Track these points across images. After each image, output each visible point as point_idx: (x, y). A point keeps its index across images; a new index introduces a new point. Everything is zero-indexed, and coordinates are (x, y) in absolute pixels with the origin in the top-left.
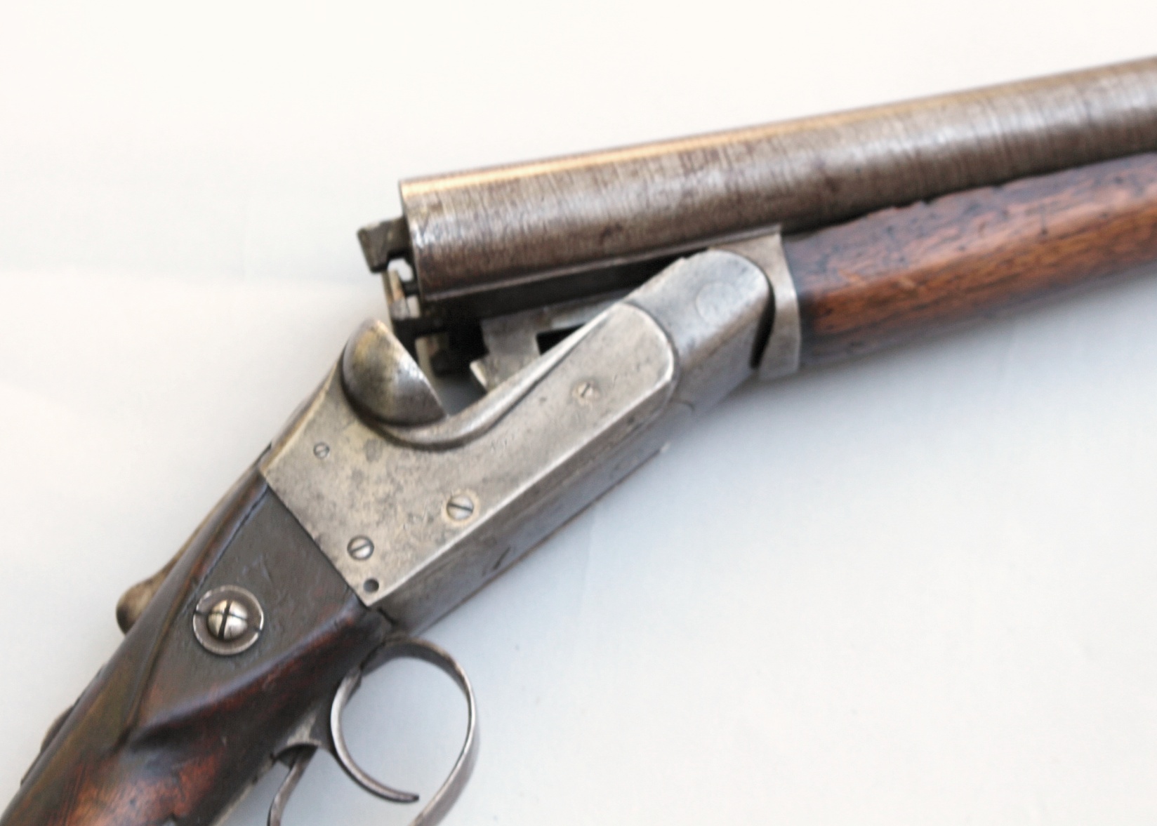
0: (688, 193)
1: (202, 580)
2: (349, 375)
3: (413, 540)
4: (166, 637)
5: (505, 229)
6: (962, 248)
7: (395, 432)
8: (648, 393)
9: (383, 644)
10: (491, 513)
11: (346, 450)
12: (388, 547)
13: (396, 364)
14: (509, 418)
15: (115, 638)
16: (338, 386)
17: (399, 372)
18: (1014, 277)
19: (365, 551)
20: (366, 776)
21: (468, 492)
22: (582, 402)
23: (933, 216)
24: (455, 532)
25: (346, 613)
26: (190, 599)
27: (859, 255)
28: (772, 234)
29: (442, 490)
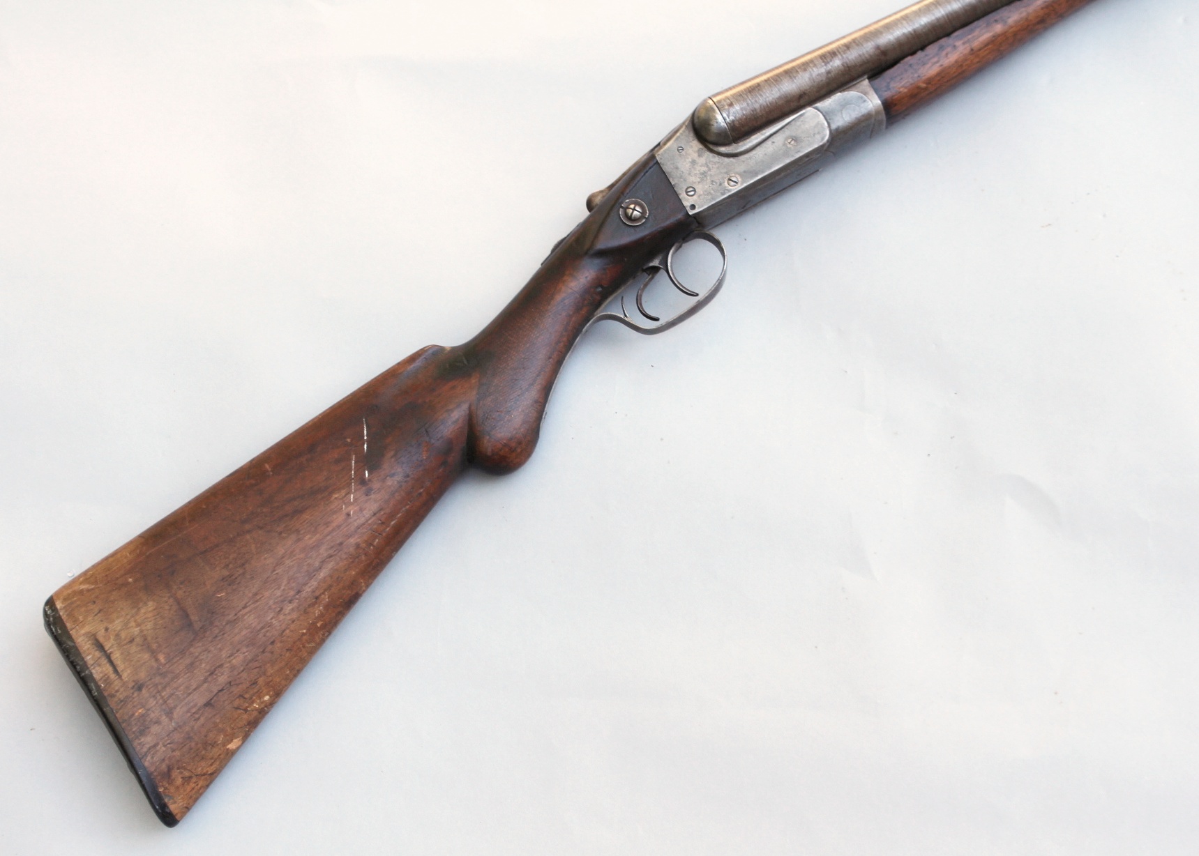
0: (828, 72)
1: (625, 195)
2: (696, 120)
3: (712, 192)
4: (608, 214)
5: (761, 107)
6: (942, 65)
7: (711, 146)
8: (816, 146)
9: (693, 231)
10: (745, 185)
11: (690, 151)
12: (702, 193)
14: (758, 148)
16: (691, 126)
18: (963, 72)
19: (692, 193)
20: (679, 283)
21: (737, 176)
22: (789, 146)
23: (926, 55)
24: (729, 191)
25: (680, 216)
26: (620, 201)
27: (902, 79)
28: (864, 80)
29: (726, 173)
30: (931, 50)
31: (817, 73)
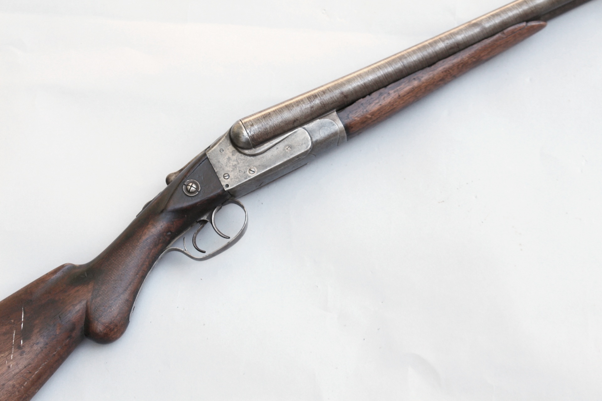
0: (312, 107)
1: (187, 177)
2: (231, 134)
3: (239, 177)
4: (176, 189)
5: (270, 127)
6: (381, 105)
7: (240, 150)
8: (303, 151)
9: (228, 199)
10: (259, 173)
11: (227, 152)
12: (233, 177)
13: (243, 134)
14: (268, 152)
15: (165, 186)
16: (228, 137)
17: (243, 136)
18: (394, 108)
19: (227, 177)
20: (218, 230)
21: (255, 168)
22: (286, 150)
23: (372, 98)
24: (249, 177)
25: (219, 191)
26: (184, 181)
27: (356, 112)
28: (334, 112)
29: (248, 166)
30: (375, 95)
31: (305, 108)
